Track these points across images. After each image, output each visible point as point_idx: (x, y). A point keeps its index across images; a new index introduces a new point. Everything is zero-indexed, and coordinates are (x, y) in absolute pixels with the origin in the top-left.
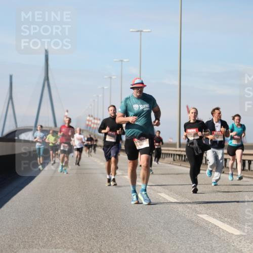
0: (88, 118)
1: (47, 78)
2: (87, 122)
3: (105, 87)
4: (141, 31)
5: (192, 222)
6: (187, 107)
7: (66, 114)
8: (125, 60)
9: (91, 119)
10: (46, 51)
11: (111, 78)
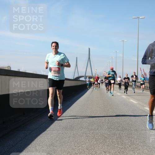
0: (104, 72)
1: (89, 58)
2: (104, 74)
3: (110, 61)
4: (123, 41)
5: (143, 110)
6: (140, 68)
7: (96, 71)
8: (118, 51)
9: (105, 72)
10: (89, 49)
11: (112, 58)
